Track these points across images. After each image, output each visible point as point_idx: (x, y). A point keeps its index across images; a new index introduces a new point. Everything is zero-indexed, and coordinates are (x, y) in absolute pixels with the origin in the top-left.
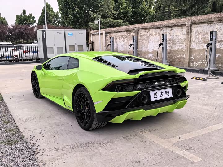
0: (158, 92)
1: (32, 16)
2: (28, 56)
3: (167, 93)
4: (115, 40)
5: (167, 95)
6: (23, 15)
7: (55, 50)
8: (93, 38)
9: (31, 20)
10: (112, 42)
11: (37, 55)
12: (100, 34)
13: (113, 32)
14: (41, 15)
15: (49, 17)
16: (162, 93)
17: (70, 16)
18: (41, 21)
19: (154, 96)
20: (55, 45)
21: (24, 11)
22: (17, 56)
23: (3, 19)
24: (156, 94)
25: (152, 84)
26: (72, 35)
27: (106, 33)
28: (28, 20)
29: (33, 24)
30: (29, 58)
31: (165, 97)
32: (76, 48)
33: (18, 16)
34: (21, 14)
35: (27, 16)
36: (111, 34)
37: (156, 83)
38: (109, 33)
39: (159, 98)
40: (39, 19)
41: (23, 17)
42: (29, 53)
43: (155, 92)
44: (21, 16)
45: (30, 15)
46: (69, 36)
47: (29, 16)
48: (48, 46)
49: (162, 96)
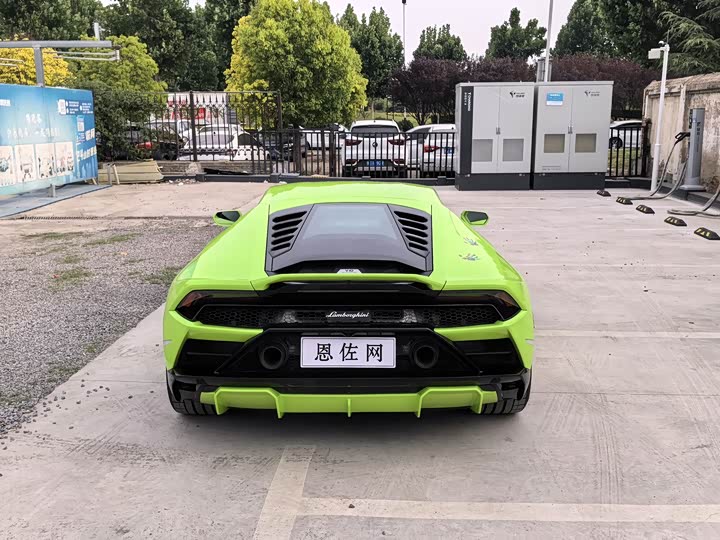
0: (336, 344)
1: (538, 26)
2: (429, 163)
3: (375, 352)
4: (714, 118)
5: (374, 359)
6: (509, 27)
7: (498, 149)
8: (650, 107)
9: (534, 39)
10: (694, 125)
11: (449, 162)
12: (662, 95)
13: (709, 89)
14: (567, 25)
15: (592, 27)
16: (350, 347)
17: (631, 25)
18: (566, 43)
19: (316, 355)
20: (498, 133)
21: (515, 14)
22: (403, 161)
23: (453, 42)
24: (326, 348)
25: (318, 315)
26: (560, 98)
27: (690, 93)
28: (523, 42)
29: (538, 54)
30: (431, 169)
31: (362, 361)
32: (570, 142)
33: (495, 31)
34: (506, 23)
35: (520, 29)
36: (705, 97)
37: (333, 315)
38: (699, 92)
39: (336, 362)
40: (560, 36)
41: (509, 33)
42: (438, 151)
43: (324, 341)
44: (504, 28)
45: (533, 24)
46: (549, 103)
47: (528, 27)
48: (475, 137)
49: (349, 356)
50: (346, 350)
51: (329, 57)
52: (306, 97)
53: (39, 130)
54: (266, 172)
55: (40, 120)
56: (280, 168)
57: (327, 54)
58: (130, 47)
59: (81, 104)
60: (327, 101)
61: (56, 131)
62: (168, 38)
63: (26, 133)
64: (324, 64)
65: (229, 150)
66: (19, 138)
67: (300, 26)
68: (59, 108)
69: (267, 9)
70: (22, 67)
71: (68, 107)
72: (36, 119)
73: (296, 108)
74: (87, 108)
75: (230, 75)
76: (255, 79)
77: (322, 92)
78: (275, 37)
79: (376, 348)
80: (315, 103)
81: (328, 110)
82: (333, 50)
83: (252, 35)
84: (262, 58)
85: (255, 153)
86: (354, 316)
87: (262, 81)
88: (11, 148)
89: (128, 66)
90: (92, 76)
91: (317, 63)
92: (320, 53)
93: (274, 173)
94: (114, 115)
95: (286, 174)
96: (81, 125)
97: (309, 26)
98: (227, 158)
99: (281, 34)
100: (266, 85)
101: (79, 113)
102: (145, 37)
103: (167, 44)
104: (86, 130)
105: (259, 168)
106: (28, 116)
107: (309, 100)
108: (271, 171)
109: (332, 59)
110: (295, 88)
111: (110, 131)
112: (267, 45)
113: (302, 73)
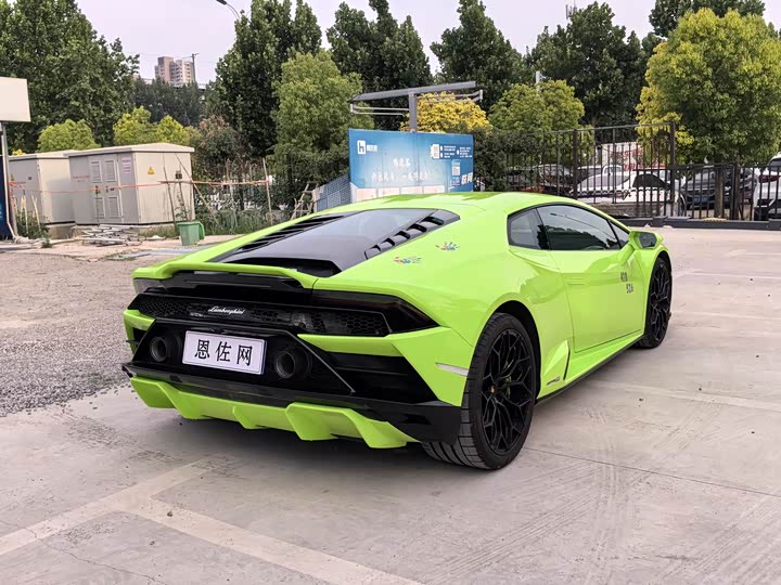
0: (214, 341)
3: (245, 354)
5: (243, 362)
16: (225, 347)
19: (196, 351)
24: (204, 345)
25: (203, 308)
37: (215, 310)
39: (211, 362)
43: (205, 337)
49: (223, 357)
50: (222, 349)
51: (757, 80)
52: (727, 128)
53: (407, 174)
54: (652, 215)
55: (408, 164)
56: (668, 211)
57: (757, 76)
58: (558, 91)
59: (458, 148)
60: (755, 131)
61: (425, 175)
62: (605, 79)
63: (392, 177)
64: (751, 88)
65: (613, 191)
66: (384, 181)
67: (724, 46)
68: (432, 152)
69: (684, 31)
70: (438, 118)
71: (443, 152)
72: (405, 163)
73: (713, 142)
74: (465, 152)
75: (643, 111)
76: (667, 112)
77: (748, 121)
78: (689, 61)
79: (246, 350)
80: (738, 135)
81: (758, 143)
82: (764, 69)
83: (663, 63)
84: (673, 87)
85: (641, 193)
86: (231, 312)
87: (673, 114)
88: (374, 190)
89: (551, 111)
90: (516, 124)
91: (742, 88)
92: (746, 75)
93: (661, 216)
94: (496, 158)
95: (675, 217)
96: (456, 169)
97: (736, 44)
98: (610, 200)
99: (697, 57)
100: (678, 118)
101: (456, 157)
102: (582, 80)
103: (604, 86)
104: (462, 174)
105: (644, 210)
106: (395, 160)
107: (730, 132)
108: (658, 214)
109: (762, 81)
110: (713, 119)
111: (492, 175)
112: (678, 72)
113: (722, 101)
